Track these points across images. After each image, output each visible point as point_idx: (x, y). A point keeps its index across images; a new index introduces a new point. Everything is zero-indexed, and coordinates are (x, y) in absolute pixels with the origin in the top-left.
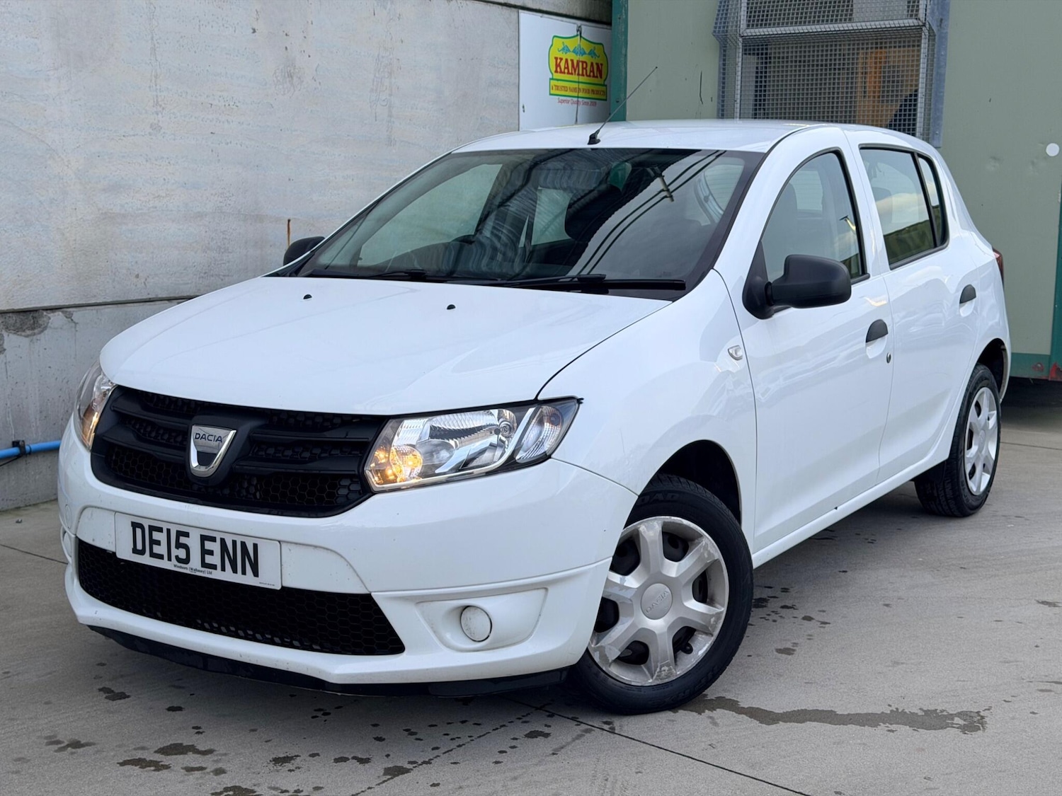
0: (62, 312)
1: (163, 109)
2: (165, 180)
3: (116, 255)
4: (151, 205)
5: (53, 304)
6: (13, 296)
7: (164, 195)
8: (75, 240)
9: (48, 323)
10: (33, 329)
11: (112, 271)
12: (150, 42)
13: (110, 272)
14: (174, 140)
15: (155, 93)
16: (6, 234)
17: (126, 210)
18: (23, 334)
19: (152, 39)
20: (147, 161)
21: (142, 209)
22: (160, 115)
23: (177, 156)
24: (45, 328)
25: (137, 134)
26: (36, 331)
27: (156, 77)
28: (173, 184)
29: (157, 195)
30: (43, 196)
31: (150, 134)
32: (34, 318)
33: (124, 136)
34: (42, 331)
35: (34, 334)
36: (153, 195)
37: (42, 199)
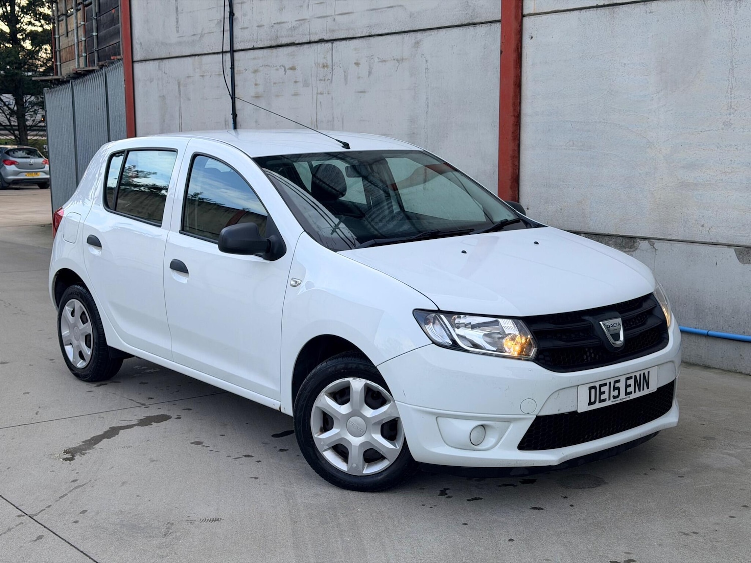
0: (649, 242)
1: (736, 110)
2: (731, 160)
3: (688, 210)
4: (718, 178)
5: (643, 235)
6: (619, 227)
7: (730, 171)
8: (660, 198)
9: (639, 246)
10: (631, 248)
11: (684, 220)
12: (730, 64)
13: (682, 221)
14: (743, 132)
15: (730, 100)
16: (619, 192)
17: (697, 181)
18: (625, 250)
19: (732, 62)
20: (718, 148)
21: (710, 181)
22: (732, 115)
23: (744, 144)
24: (637, 249)
25: (712, 130)
26: (631, 250)
27: (732, 88)
28: (738, 164)
29: (724, 171)
30: (642, 170)
31: (723, 129)
32: (634, 242)
33: (701, 131)
34: (634, 250)
35: (630, 251)
36: (721, 171)
37: (641, 172)
